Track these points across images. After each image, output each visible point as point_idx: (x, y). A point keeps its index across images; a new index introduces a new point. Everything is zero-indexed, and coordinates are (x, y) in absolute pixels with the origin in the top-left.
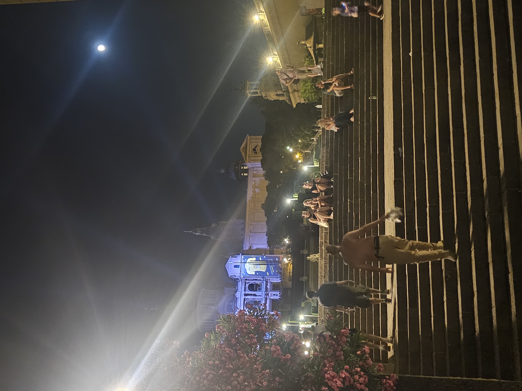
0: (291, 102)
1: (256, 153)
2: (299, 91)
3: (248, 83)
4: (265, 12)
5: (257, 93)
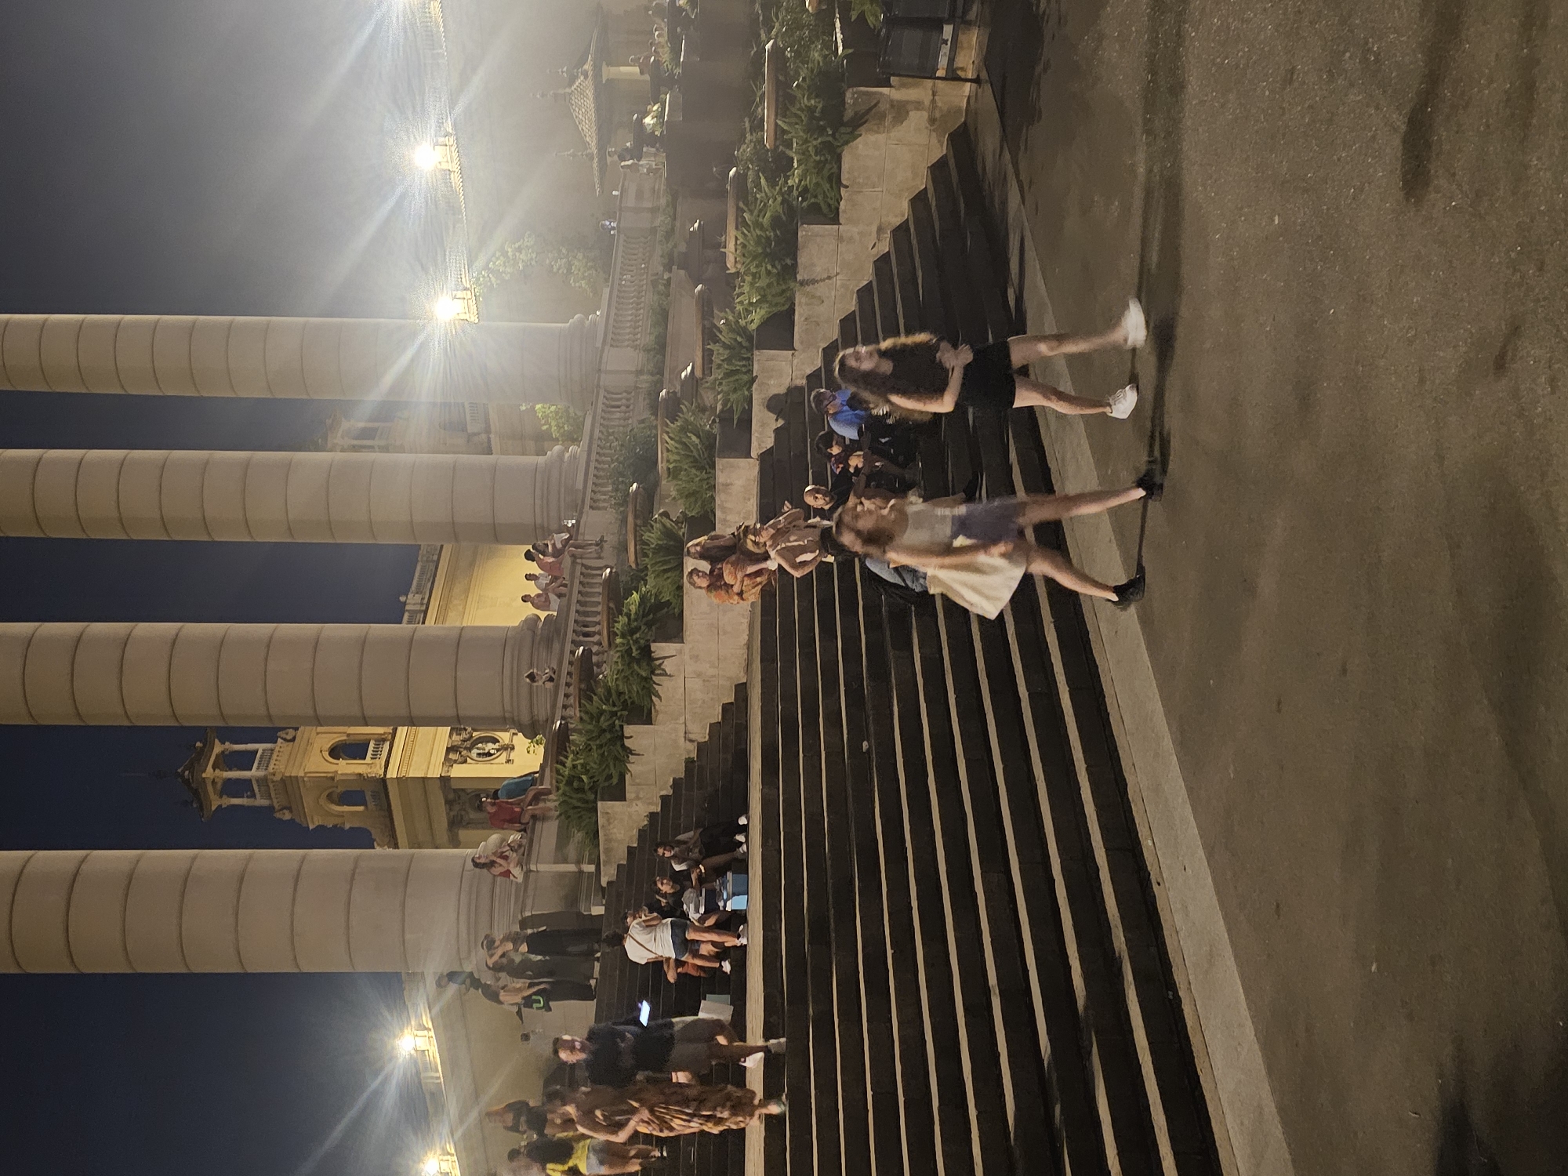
4: (433, 1030)
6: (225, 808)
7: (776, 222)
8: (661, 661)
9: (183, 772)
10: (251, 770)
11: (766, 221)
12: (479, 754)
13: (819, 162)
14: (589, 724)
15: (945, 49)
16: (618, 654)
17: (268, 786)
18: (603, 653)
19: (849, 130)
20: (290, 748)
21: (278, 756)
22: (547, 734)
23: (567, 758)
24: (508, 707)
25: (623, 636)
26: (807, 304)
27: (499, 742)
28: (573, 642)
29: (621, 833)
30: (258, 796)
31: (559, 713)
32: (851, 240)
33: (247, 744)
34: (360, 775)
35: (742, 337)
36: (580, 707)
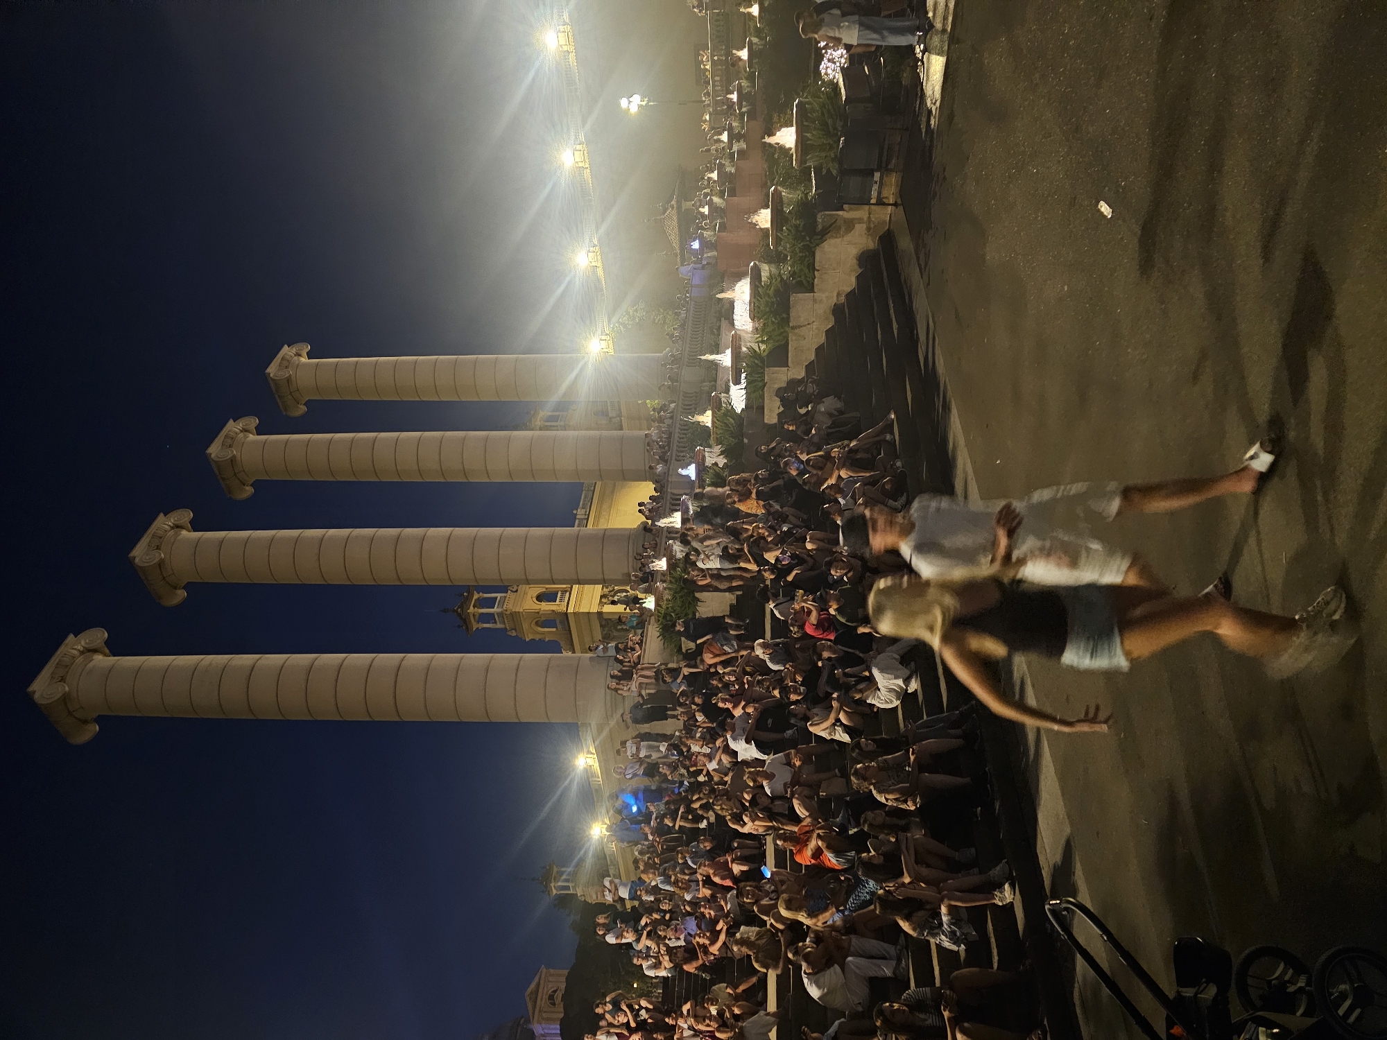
1: (554, 1005)
3: (555, 869)
4: (595, 754)
5: (567, 888)
6: (480, 629)
7: (777, 292)
10: (494, 608)
11: (771, 292)
13: (802, 256)
15: (875, 187)
17: (503, 617)
19: (819, 237)
20: (514, 596)
21: (508, 600)
26: (796, 340)
30: (498, 623)
32: (821, 301)
33: (491, 594)
34: (553, 610)
35: (757, 359)
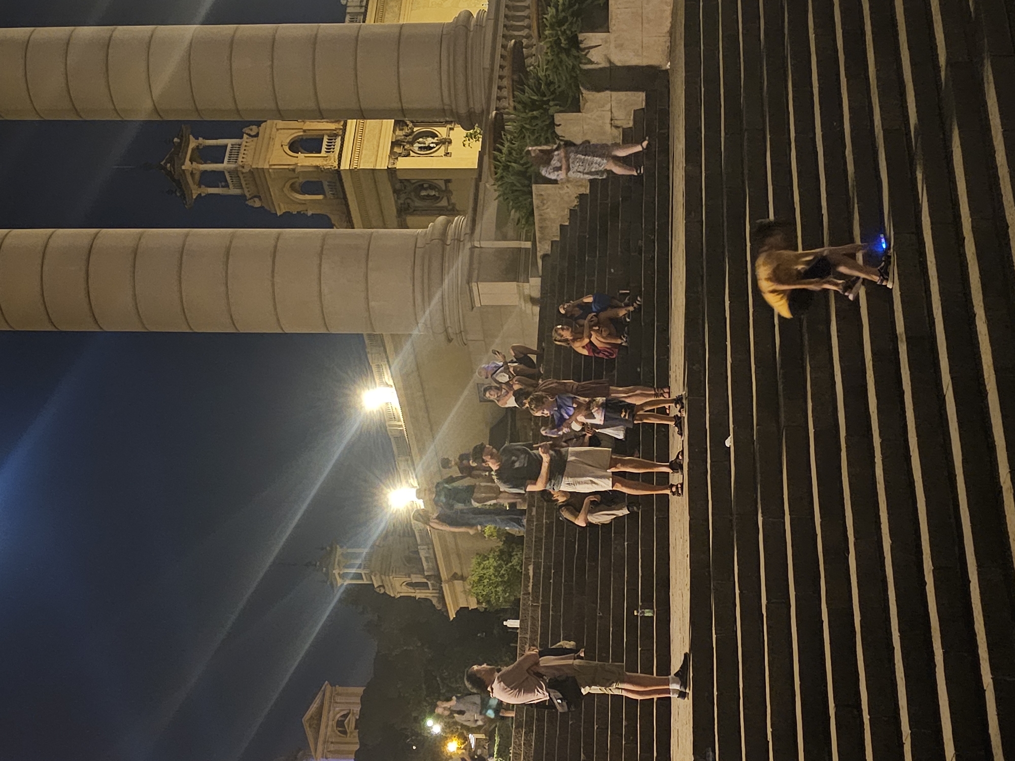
0: (445, 605)
1: (344, 732)
2: (466, 578)
3: (339, 551)
4: (394, 387)
5: (359, 576)
6: (205, 196)
8: (587, 51)
9: (166, 164)
10: (223, 162)
12: (420, 148)
14: (522, 112)
16: (549, 45)
17: (238, 177)
18: (532, 46)
20: (254, 143)
21: (245, 150)
22: (483, 127)
23: (502, 144)
24: (446, 101)
25: (552, 27)
27: (437, 136)
28: (504, 36)
29: (553, 213)
30: (231, 186)
31: (493, 105)
33: (216, 139)
34: (317, 166)
36: (514, 97)
